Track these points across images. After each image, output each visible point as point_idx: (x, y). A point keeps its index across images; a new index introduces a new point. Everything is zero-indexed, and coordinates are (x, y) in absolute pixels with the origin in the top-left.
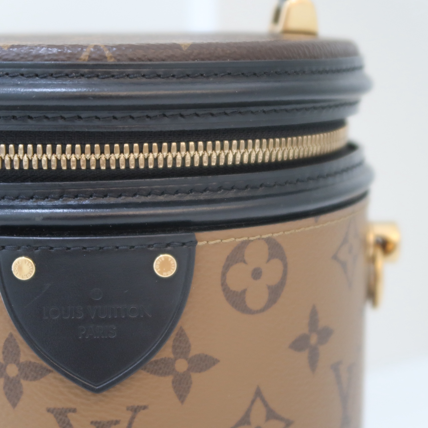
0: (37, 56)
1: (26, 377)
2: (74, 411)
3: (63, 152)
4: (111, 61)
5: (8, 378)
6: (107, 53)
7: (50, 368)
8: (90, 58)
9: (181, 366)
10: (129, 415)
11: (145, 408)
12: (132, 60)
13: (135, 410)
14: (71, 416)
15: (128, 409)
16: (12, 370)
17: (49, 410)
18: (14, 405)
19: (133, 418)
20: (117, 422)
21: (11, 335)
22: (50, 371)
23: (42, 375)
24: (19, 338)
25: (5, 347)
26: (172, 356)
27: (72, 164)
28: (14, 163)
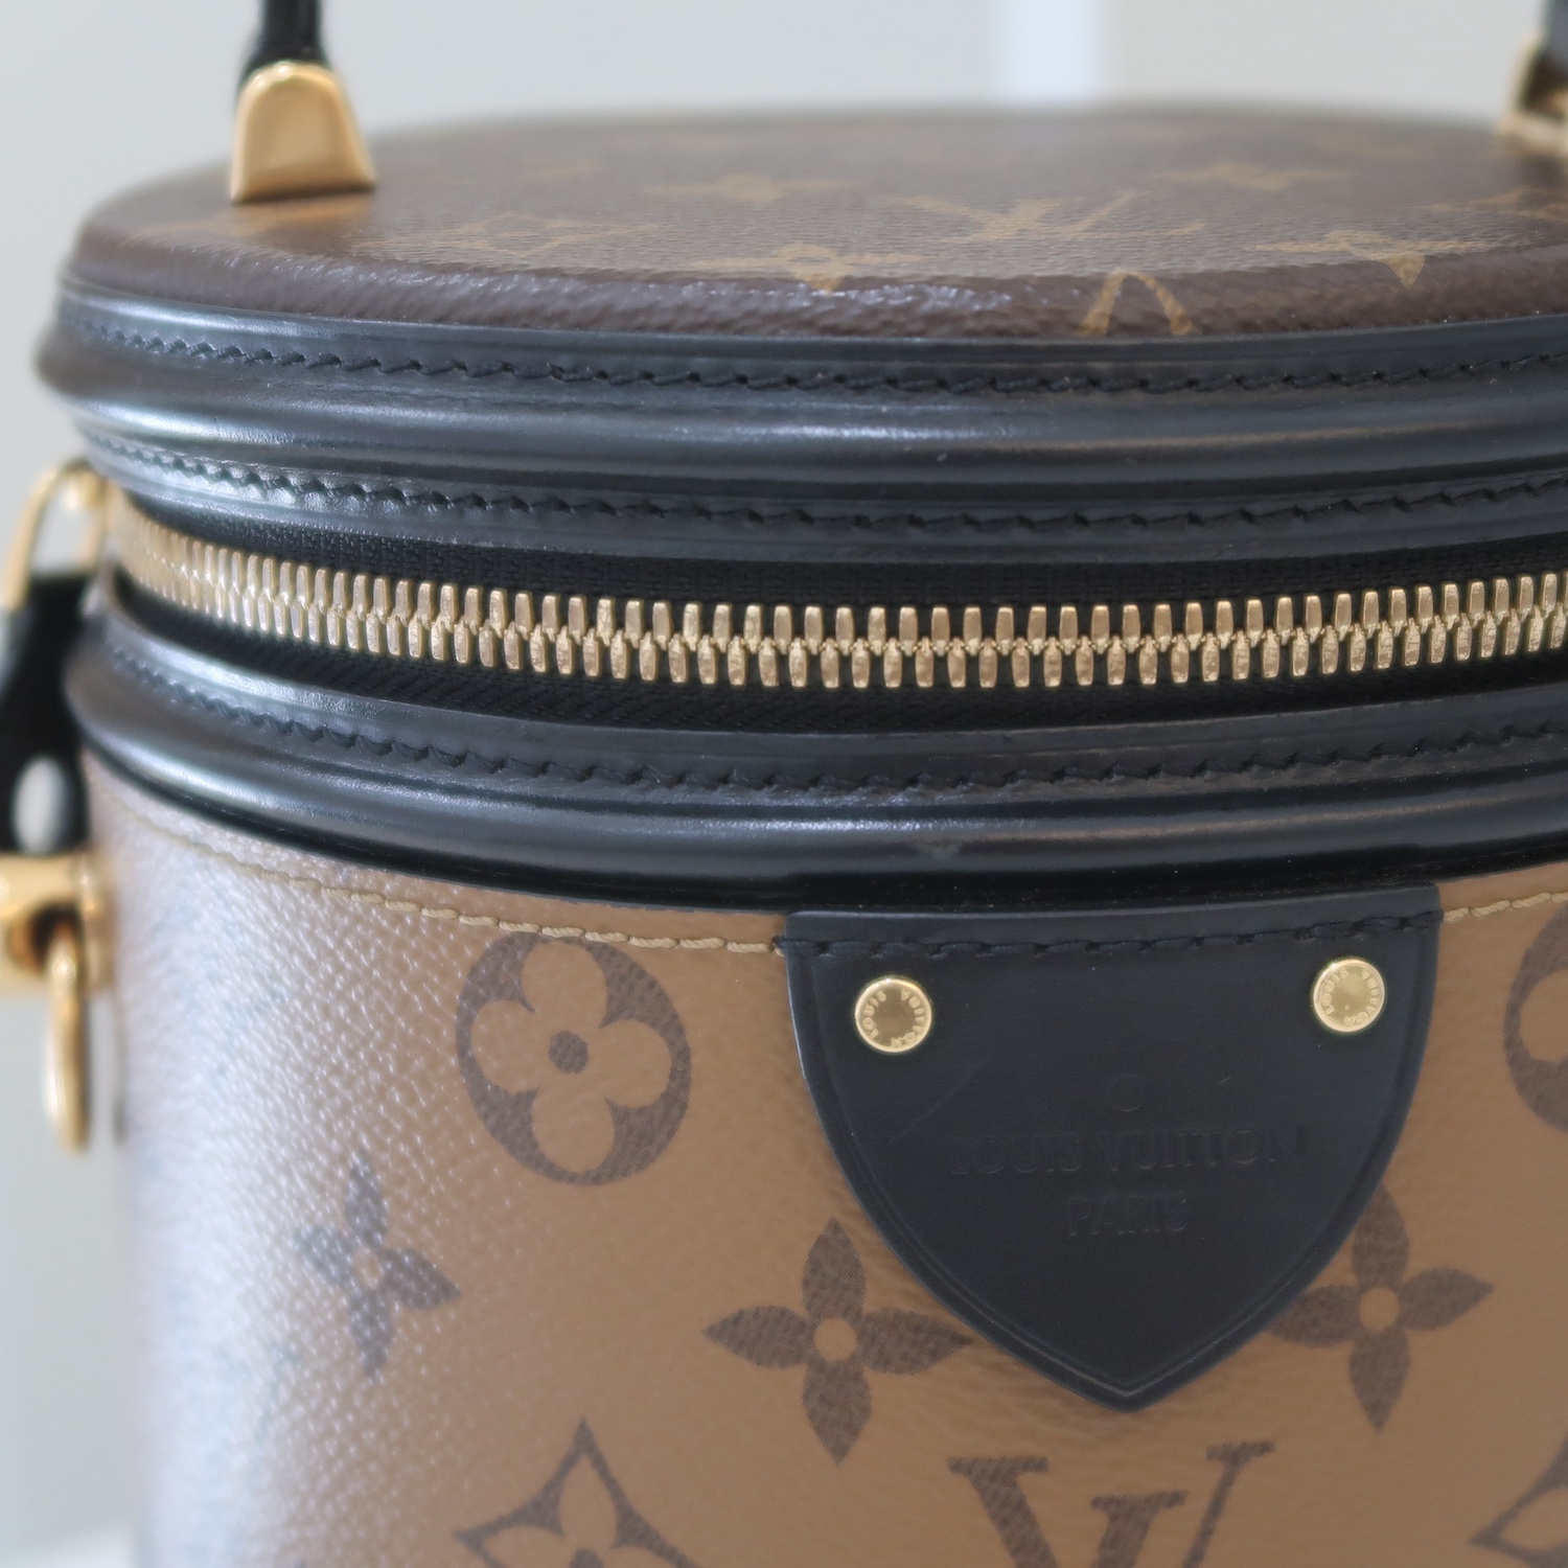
0: (937, 319)
1: (883, 1362)
2: (1038, 1465)
3: (1020, 630)
4: (1182, 333)
5: (819, 1366)
6: (1170, 306)
7: (964, 1328)
8: (1118, 326)
9: (1379, 1309)
10: (1214, 1473)
11: (1264, 1448)
12: (1248, 326)
13: (1234, 1457)
14: (1028, 1482)
15: (1212, 1454)
16: (836, 1340)
17: (956, 1466)
18: (839, 1452)
19: (1226, 1483)
20: (1176, 1499)
21: (835, 1227)
22: (963, 1341)
23: (936, 1356)
24: (866, 1239)
25: (814, 1265)
26: (1351, 1280)
27: (1047, 669)
28: (855, 669)
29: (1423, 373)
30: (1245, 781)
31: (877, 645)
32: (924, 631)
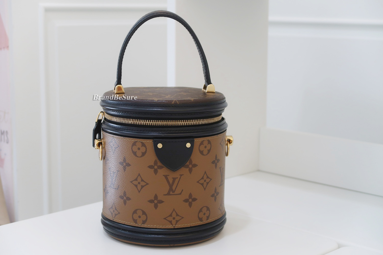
0: (163, 103)
1: (159, 169)
3: (168, 122)
4: (178, 104)
5: (155, 169)
6: (178, 102)
7: (164, 166)
8: (174, 103)
9: (190, 166)
11: (183, 175)
12: (182, 103)
14: (168, 176)
15: (179, 175)
16: (156, 167)
17: (163, 175)
18: (156, 174)
19: (181, 177)
20: (177, 178)
21: (156, 160)
23: (162, 168)
24: (158, 161)
25: (154, 162)
26: (189, 164)
27: (170, 124)
29: (193, 106)
30: (182, 132)
31: (159, 123)
32: (162, 122)
